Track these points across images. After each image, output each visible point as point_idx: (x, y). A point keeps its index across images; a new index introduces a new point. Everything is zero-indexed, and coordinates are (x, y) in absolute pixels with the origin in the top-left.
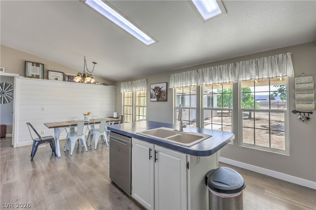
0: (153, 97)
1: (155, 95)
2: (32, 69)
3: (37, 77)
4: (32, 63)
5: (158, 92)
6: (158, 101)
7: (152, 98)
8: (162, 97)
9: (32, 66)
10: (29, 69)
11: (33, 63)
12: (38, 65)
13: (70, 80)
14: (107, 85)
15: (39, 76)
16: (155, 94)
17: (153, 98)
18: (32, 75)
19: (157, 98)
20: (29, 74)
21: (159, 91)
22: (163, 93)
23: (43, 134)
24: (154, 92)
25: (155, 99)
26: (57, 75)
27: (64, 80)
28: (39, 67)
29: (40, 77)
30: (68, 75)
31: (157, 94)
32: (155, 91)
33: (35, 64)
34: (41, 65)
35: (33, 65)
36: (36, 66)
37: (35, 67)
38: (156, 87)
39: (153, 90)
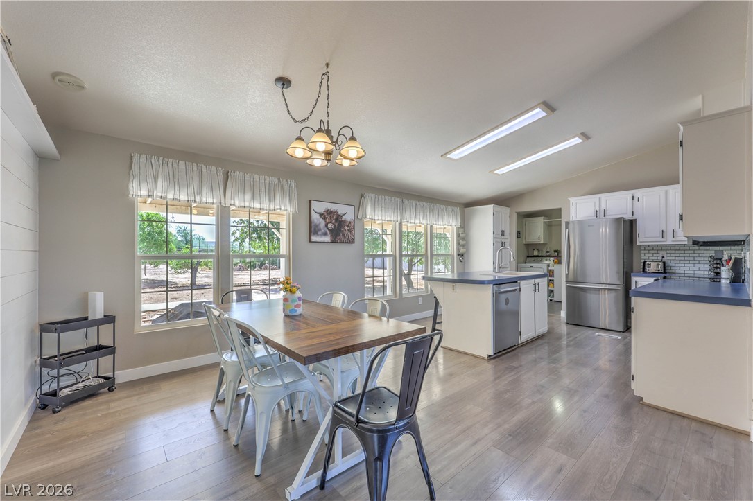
0: (319, 233)
1: (326, 229)
5: (334, 221)
6: (333, 241)
7: (318, 235)
8: (343, 235)
16: (326, 226)
17: (321, 235)
19: (332, 235)
21: (337, 220)
22: (348, 226)
24: (321, 220)
25: (328, 239)
31: (330, 226)
32: (325, 219)
38: (328, 211)
39: (321, 215)
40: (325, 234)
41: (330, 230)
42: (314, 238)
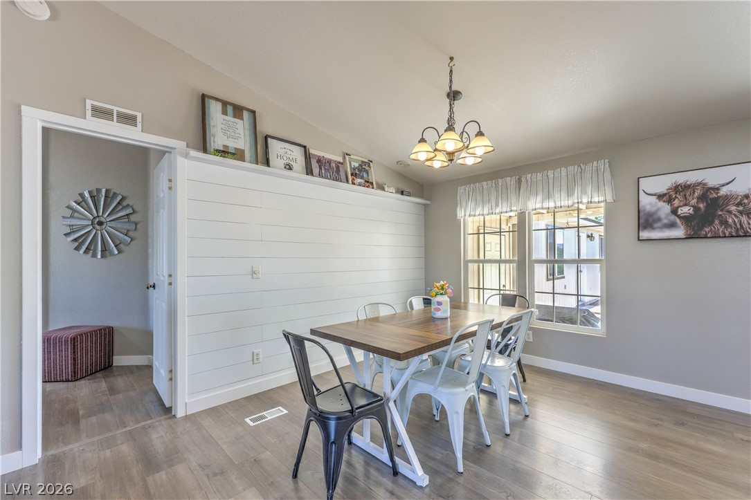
0: (658, 224)
1: (673, 217)
2: (223, 126)
3: (238, 155)
4: (220, 104)
5: (694, 201)
6: (694, 236)
8: (724, 222)
9: (223, 114)
10: (214, 126)
11: (225, 104)
12: (238, 110)
13: (323, 171)
14: (409, 195)
15: (243, 151)
16: (674, 212)
17: (661, 228)
18: (224, 146)
19: (689, 227)
20: (214, 142)
21: (702, 197)
23: (255, 362)
24: (661, 204)
25: (679, 232)
26: (289, 152)
27: (309, 171)
28: (242, 119)
29: (248, 154)
30: (316, 156)
32: (670, 201)
33: (230, 109)
34: (246, 114)
35: (225, 112)
36: (235, 116)
37: (229, 118)
38: (677, 187)
39: (660, 197)
40: (672, 225)
41: (686, 219)
42: (645, 234)
